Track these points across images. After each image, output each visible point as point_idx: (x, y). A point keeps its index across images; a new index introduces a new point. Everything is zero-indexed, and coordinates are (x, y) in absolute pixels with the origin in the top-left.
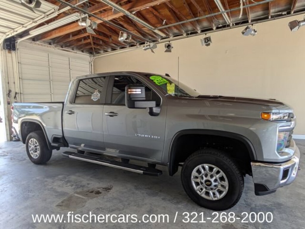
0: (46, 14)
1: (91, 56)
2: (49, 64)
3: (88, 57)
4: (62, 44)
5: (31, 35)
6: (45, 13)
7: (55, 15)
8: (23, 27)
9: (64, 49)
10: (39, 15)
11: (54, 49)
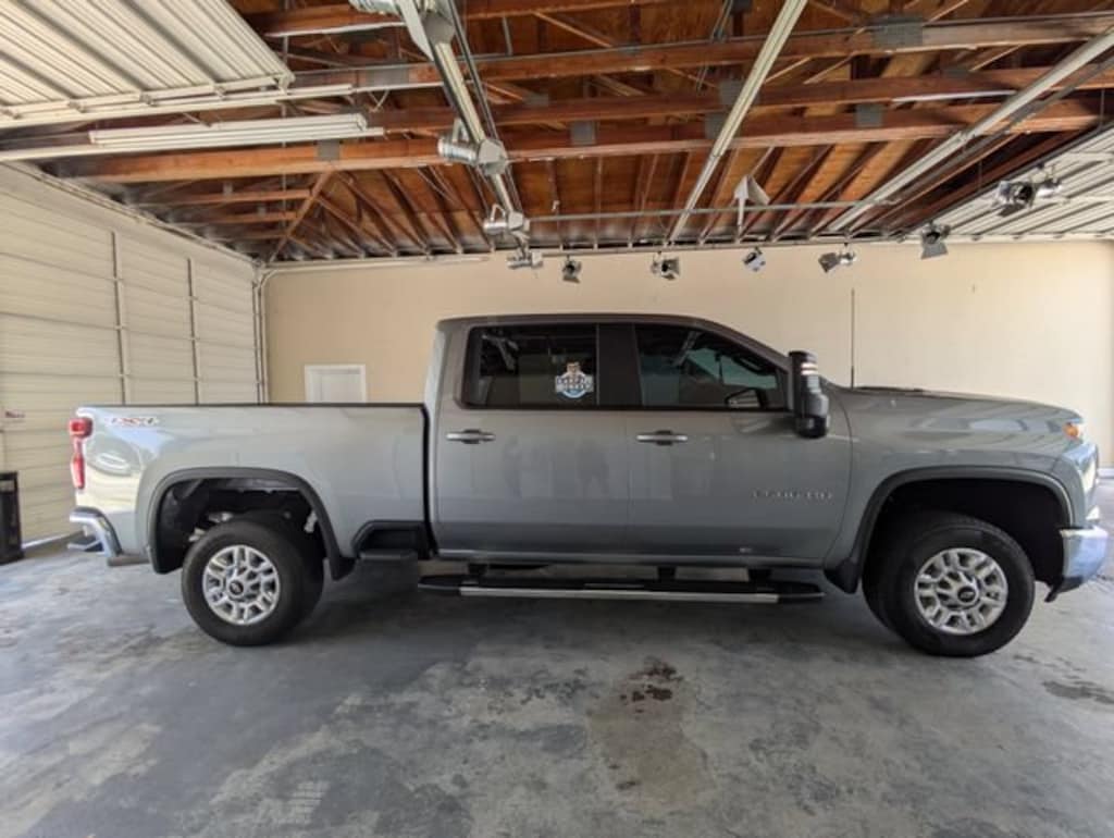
0: (226, 86)
1: (257, 266)
2: (115, 269)
3: (249, 266)
4: (167, 209)
5: (96, 144)
6: (218, 80)
7: (270, 99)
8: (71, 106)
9: (170, 226)
10: (185, 81)
11: (132, 221)
